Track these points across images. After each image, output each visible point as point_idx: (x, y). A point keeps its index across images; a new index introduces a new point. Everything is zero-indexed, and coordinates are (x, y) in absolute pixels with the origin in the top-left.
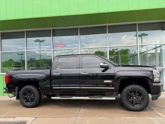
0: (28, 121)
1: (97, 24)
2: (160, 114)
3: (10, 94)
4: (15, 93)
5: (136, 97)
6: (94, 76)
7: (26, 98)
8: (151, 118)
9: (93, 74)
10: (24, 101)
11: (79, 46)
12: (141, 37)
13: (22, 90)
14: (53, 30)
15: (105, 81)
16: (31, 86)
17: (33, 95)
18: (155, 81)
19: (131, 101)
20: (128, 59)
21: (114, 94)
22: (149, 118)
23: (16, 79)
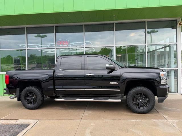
0: (31, 123)
1: (104, 21)
2: (165, 117)
3: (11, 95)
4: (16, 94)
5: (142, 100)
6: (100, 77)
7: (28, 100)
8: (156, 121)
9: (98, 75)
10: (26, 103)
11: (83, 44)
12: (150, 34)
13: (23, 91)
14: (56, 26)
15: (111, 83)
16: (34, 87)
17: (35, 97)
18: (161, 83)
19: (137, 103)
20: (136, 58)
21: (120, 96)
22: (155, 120)
23: (17, 79)
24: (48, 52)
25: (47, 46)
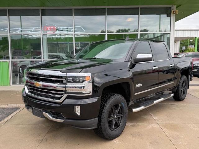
14: (42, 9)
24: (31, 36)
25: (31, 30)
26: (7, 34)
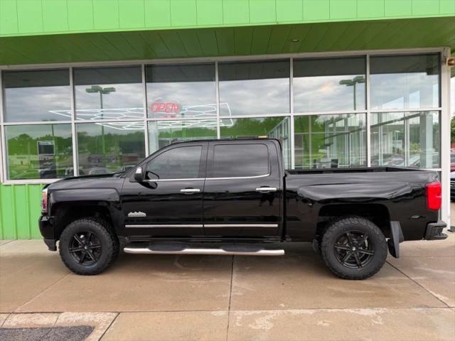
0: (97, 324)
1: (267, 53)
2: (441, 297)
12: (353, 87)
14: (147, 67)
20: (327, 141)
24: (121, 127)
25: (121, 113)
26: (69, 122)
